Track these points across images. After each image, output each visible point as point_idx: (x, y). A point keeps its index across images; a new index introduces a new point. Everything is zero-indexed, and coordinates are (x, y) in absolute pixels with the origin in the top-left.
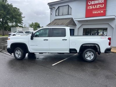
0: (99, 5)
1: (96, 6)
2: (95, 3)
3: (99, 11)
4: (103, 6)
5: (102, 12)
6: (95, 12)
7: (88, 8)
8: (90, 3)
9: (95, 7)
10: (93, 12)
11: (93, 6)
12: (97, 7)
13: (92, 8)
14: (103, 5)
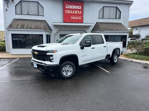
0: (77, 11)
1: (73, 11)
2: (73, 8)
3: (77, 17)
4: (81, 13)
5: (80, 18)
6: (74, 18)
7: (66, 12)
8: (67, 6)
9: (73, 13)
10: (72, 17)
11: (71, 11)
12: (75, 13)
13: (70, 12)
14: (81, 11)
